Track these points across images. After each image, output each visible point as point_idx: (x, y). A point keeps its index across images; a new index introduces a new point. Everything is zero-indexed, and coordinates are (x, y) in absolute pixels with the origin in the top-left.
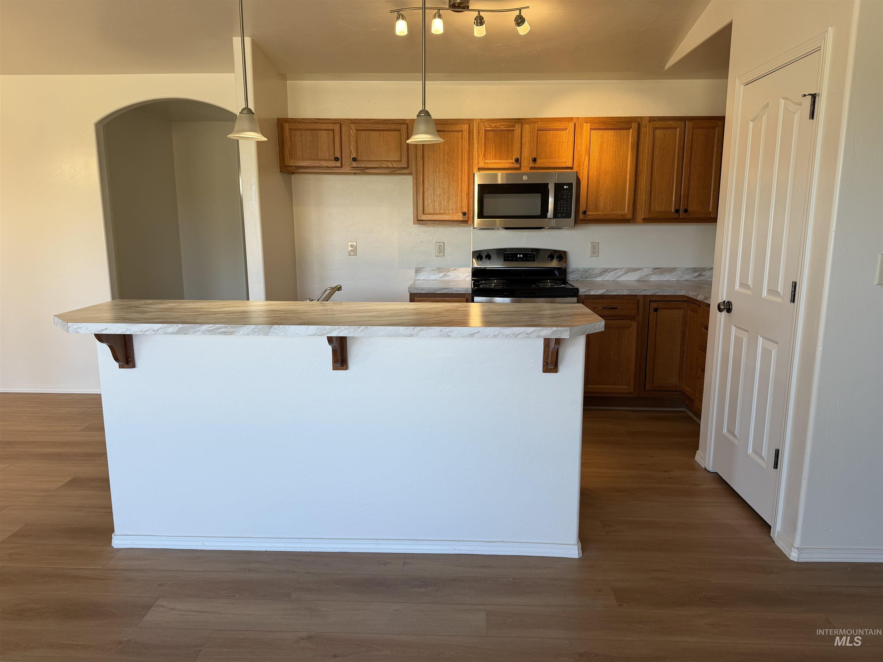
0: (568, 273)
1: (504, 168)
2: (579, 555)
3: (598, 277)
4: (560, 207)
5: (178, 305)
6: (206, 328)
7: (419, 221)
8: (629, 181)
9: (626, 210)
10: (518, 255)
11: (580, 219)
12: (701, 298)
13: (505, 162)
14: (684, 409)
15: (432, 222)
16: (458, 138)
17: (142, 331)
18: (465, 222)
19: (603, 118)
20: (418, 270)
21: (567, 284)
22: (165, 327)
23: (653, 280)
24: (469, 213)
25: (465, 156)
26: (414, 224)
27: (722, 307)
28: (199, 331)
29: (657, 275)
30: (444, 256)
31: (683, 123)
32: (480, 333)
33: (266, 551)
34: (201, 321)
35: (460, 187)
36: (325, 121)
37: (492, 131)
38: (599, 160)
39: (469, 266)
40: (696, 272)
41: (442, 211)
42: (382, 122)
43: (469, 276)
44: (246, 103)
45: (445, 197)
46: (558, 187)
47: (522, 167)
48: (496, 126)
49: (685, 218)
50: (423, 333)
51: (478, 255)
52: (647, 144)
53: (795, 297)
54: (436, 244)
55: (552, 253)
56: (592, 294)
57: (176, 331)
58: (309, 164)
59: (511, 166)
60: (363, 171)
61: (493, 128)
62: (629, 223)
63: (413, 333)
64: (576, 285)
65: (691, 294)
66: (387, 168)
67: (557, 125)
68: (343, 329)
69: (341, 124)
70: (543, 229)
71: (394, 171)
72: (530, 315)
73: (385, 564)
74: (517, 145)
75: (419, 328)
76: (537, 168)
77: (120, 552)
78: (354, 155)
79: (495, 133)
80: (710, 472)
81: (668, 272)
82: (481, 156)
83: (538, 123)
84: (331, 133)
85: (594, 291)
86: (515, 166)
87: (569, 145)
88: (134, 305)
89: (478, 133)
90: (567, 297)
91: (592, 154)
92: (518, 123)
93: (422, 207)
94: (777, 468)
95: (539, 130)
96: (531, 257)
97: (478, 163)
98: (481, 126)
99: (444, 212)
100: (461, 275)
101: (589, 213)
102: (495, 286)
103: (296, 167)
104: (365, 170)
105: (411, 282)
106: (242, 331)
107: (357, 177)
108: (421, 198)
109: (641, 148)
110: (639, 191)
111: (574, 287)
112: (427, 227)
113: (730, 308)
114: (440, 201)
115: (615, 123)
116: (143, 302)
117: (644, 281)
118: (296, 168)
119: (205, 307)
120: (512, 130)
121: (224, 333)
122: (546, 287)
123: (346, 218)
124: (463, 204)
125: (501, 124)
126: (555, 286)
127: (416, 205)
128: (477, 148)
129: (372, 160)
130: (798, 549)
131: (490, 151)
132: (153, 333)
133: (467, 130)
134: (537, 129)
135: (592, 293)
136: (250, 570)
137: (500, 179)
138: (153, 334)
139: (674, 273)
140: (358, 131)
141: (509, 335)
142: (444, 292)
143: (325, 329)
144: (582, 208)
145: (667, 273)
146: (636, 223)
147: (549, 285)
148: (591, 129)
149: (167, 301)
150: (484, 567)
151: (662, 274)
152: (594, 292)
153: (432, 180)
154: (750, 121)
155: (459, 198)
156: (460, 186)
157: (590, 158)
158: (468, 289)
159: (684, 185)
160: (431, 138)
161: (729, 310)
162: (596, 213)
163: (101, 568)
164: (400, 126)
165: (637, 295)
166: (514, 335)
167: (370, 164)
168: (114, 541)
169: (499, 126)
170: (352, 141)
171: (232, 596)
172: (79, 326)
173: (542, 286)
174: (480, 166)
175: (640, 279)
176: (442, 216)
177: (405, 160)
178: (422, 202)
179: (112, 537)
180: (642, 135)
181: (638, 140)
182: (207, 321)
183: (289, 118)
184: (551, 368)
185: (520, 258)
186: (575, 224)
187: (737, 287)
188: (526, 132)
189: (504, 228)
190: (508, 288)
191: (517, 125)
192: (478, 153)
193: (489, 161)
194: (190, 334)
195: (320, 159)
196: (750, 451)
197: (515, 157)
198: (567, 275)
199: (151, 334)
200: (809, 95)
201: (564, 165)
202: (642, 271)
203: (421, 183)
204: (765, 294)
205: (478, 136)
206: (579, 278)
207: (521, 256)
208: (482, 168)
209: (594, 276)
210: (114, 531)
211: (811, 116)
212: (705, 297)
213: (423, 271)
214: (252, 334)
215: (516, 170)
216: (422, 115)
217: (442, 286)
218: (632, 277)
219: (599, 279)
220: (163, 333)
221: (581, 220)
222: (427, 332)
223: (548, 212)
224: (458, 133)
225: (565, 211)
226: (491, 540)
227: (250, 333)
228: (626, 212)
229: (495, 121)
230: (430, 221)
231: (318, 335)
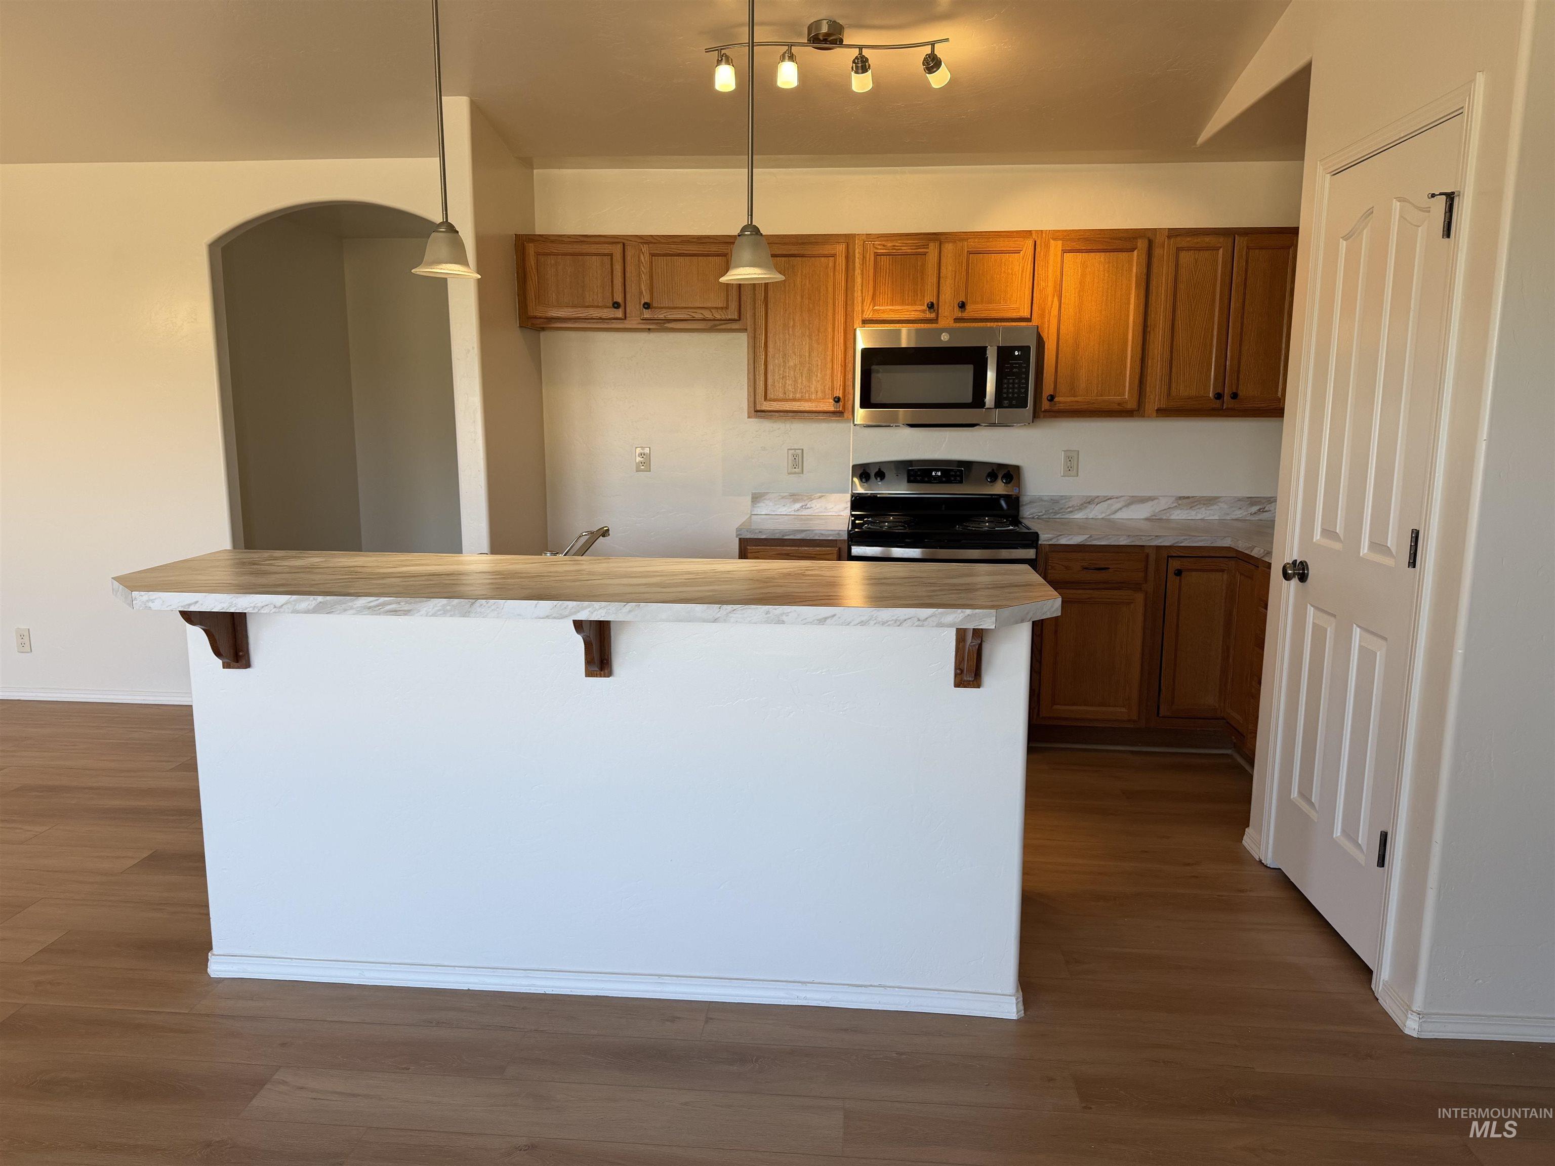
0: (1023, 505)
1: (909, 320)
2: (1018, 1014)
3: (1076, 512)
4: (1008, 388)
5: (326, 561)
6: (363, 604)
7: (758, 412)
8: (1133, 342)
9: (1127, 395)
10: (933, 472)
11: (1043, 410)
12: (1259, 552)
13: (910, 310)
14: (1229, 752)
15: (781, 413)
16: (827, 267)
17: (255, 607)
18: (838, 414)
19: (1086, 231)
20: (757, 498)
21: (1020, 526)
22: (294, 601)
23: (1177, 518)
24: (846, 398)
25: (840, 298)
26: (749, 417)
27: (1290, 572)
28: (352, 608)
29: (1183, 509)
30: (803, 473)
31: (1230, 240)
32: (835, 618)
33: (469, 990)
34: (356, 591)
35: (829, 353)
36: (597, 240)
37: (888, 255)
38: (1078, 306)
39: (845, 492)
40: (1255, 505)
41: (798, 396)
42: (694, 240)
43: (846, 508)
44: (444, 215)
45: (803, 370)
46: (1004, 353)
47: (939, 318)
48: (894, 246)
49: (1233, 409)
50: (737, 615)
51: (863, 472)
52: (1164, 277)
53: (1417, 557)
54: (788, 452)
55: (993, 470)
56: (1062, 543)
57: (313, 609)
58: (569, 314)
59: (921, 316)
60: (662, 325)
61: (889, 249)
62: (1133, 417)
63: (718, 615)
64: (1035, 527)
65: (1242, 546)
66: (704, 320)
67: (1001, 244)
68: (597, 607)
69: (624, 244)
70: (977, 427)
71: (716, 326)
72: (929, 585)
73: (673, 1019)
74: (932, 279)
75: (729, 607)
76: (968, 319)
77: (220, 985)
78: (646, 299)
79: (893, 258)
80: (1269, 867)
81: (1204, 504)
82: (868, 300)
83: (969, 240)
84: (607, 259)
85: (1066, 537)
86: (927, 316)
87: (1024, 279)
88: (251, 560)
89: (862, 258)
90: (1018, 549)
91: (1065, 296)
92: (934, 240)
93: (764, 389)
94: (1383, 866)
95: (970, 254)
96: (955, 476)
97: (863, 311)
98: (869, 246)
99: (802, 397)
100: (833, 506)
101: (1060, 398)
102: (889, 527)
103: (546, 318)
104: (664, 323)
105: (744, 519)
106: (425, 609)
107: (653, 336)
108: (762, 372)
109: (1154, 283)
110: (1150, 362)
111: (1030, 531)
112: (773, 423)
113: (1304, 573)
114: (795, 377)
115: (1106, 240)
116: (266, 554)
117: (1160, 519)
118: (545, 320)
119: (369, 565)
120: (923, 253)
121: (395, 612)
122: (981, 529)
123: (633, 406)
124: (835, 383)
125: (904, 243)
126: (996, 529)
127: (752, 384)
128: (860, 286)
129: (677, 306)
130: (1419, 1014)
131: (884, 291)
132: (274, 610)
133: (844, 253)
134: (968, 251)
135: (1063, 541)
136: (438, 1023)
137: (906, 339)
138: (274, 613)
139: (1215, 507)
140: (653, 257)
141: (887, 622)
142: (798, 537)
143: (565, 608)
144: (1048, 390)
145: (1202, 506)
146: (1144, 417)
147: (986, 526)
148: (1064, 251)
149: (308, 554)
150: (846, 1030)
151: (1193, 508)
152: (1065, 539)
153: (782, 342)
154: (1341, 239)
155: (829, 372)
156: (831, 351)
157: (1062, 301)
158: (841, 532)
159: (1232, 352)
160: (762, 274)
161: (1303, 578)
162: (1073, 399)
163: (187, 1012)
164: (727, 248)
165: (1144, 546)
166: (895, 622)
167: (675, 313)
168: (212, 965)
169: (899, 246)
170: (643, 273)
171: (403, 1069)
172: (151, 598)
173: (974, 529)
174: (866, 317)
175: (1152, 516)
176: (798, 404)
177: (733, 306)
178: (762, 378)
179: (209, 957)
180: (1155, 261)
181: (1148, 270)
182: (367, 591)
183: (536, 234)
184: (968, 679)
185: (937, 477)
186: (1035, 417)
187: (1317, 536)
188: (947, 256)
189: (907, 424)
190: (911, 531)
191: (932, 245)
192: (862, 293)
193: (882, 308)
194: (336, 613)
195: (588, 305)
196: (1338, 832)
197: (928, 300)
198: (1021, 508)
199: (271, 612)
200: (1441, 194)
201: (1014, 315)
202: (1156, 501)
203: (763, 347)
204: (1364, 550)
205: (863, 263)
206: (1041, 514)
207: (939, 474)
208: (868, 320)
209: (1069, 510)
210: (211, 949)
211: (1445, 232)
212: (1266, 552)
213: (765, 499)
214: (441, 614)
215: (929, 323)
216: (746, 233)
217: (797, 526)
218: (1139, 513)
219: (1079, 515)
220: (290, 611)
221: (1045, 411)
222: (744, 614)
223: (986, 398)
224: (827, 258)
225: (1016, 395)
226: (863, 983)
227: (439, 613)
228: (1127, 397)
229: (893, 238)
230: (777, 412)
231: (555, 618)
